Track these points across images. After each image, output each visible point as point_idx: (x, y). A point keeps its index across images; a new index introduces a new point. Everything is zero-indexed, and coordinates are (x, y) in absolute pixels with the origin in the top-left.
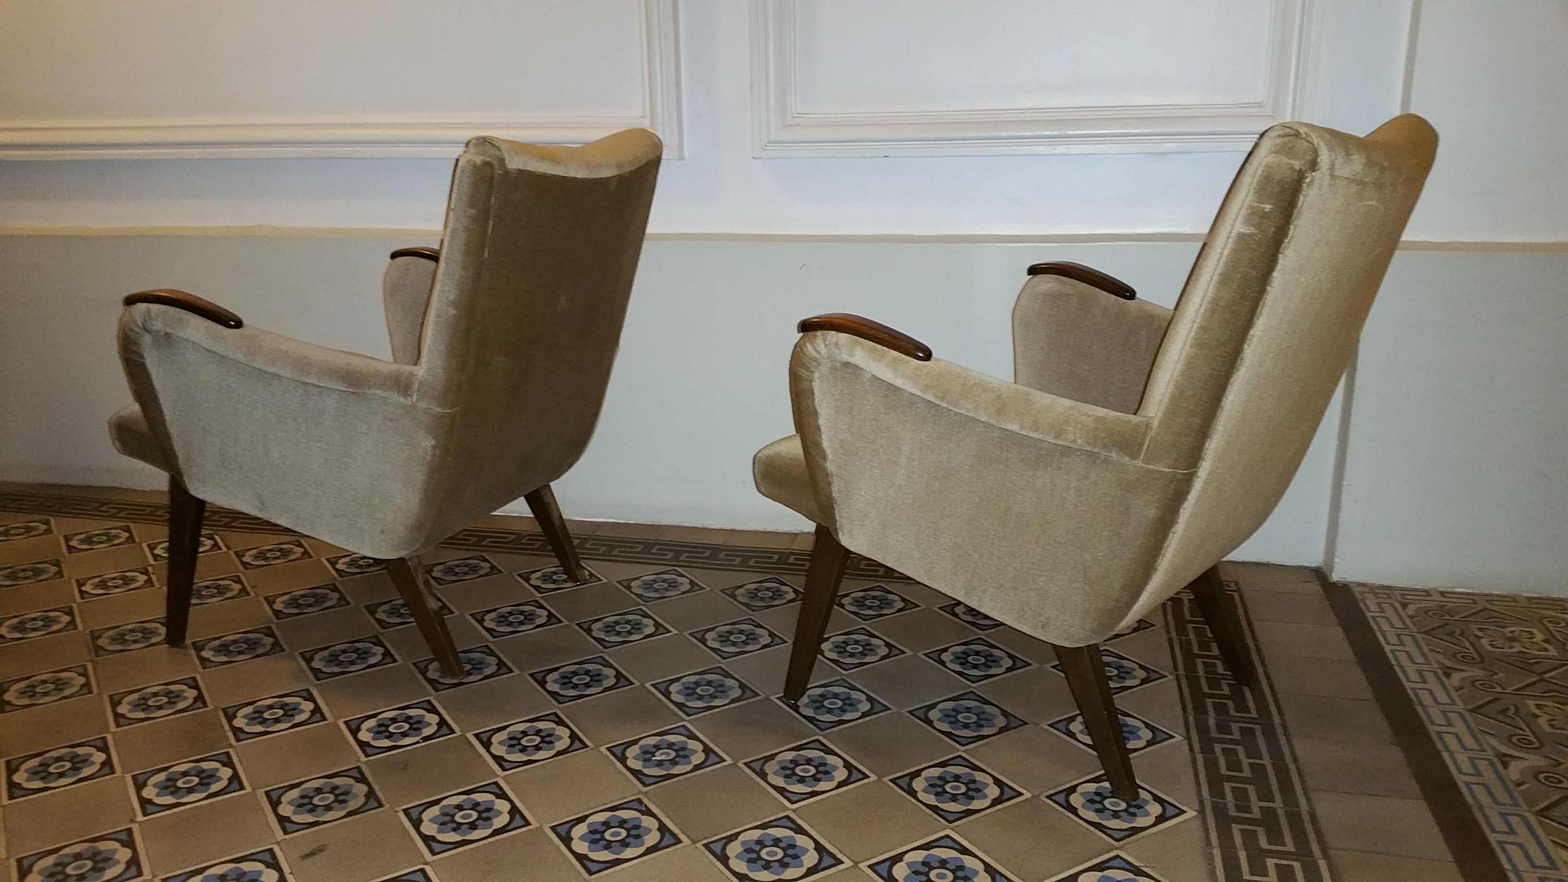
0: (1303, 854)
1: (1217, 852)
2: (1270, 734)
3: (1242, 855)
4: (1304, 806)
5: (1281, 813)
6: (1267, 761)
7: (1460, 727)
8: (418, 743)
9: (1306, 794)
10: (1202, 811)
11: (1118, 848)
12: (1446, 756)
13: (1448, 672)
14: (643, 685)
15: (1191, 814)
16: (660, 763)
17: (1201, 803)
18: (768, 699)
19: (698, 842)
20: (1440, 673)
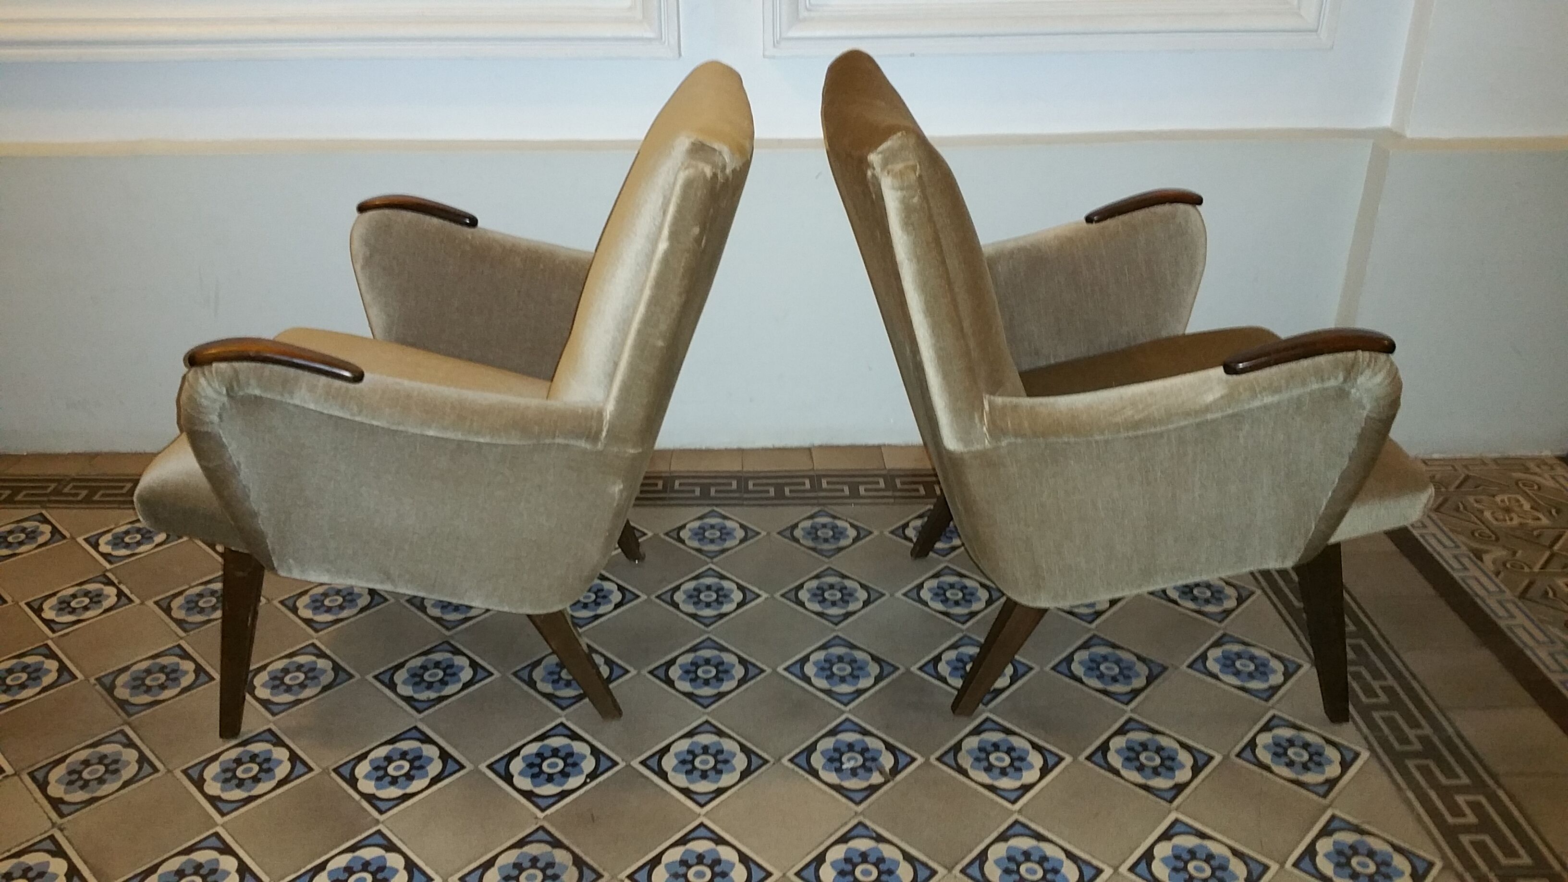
0: (1479, 785)
1: (1410, 795)
2: (1376, 648)
3: (1433, 795)
4: (1450, 730)
5: (1436, 740)
6: (1391, 681)
7: (1521, 619)
8: (585, 784)
9: (1444, 715)
10: (1371, 748)
11: (1329, 806)
12: (1529, 653)
13: (1478, 555)
14: (774, 671)
15: (1365, 755)
16: (854, 772)
17: (1366, 738)
18: (908, 671)
19: (953, 867)
20: (1471, 555)
